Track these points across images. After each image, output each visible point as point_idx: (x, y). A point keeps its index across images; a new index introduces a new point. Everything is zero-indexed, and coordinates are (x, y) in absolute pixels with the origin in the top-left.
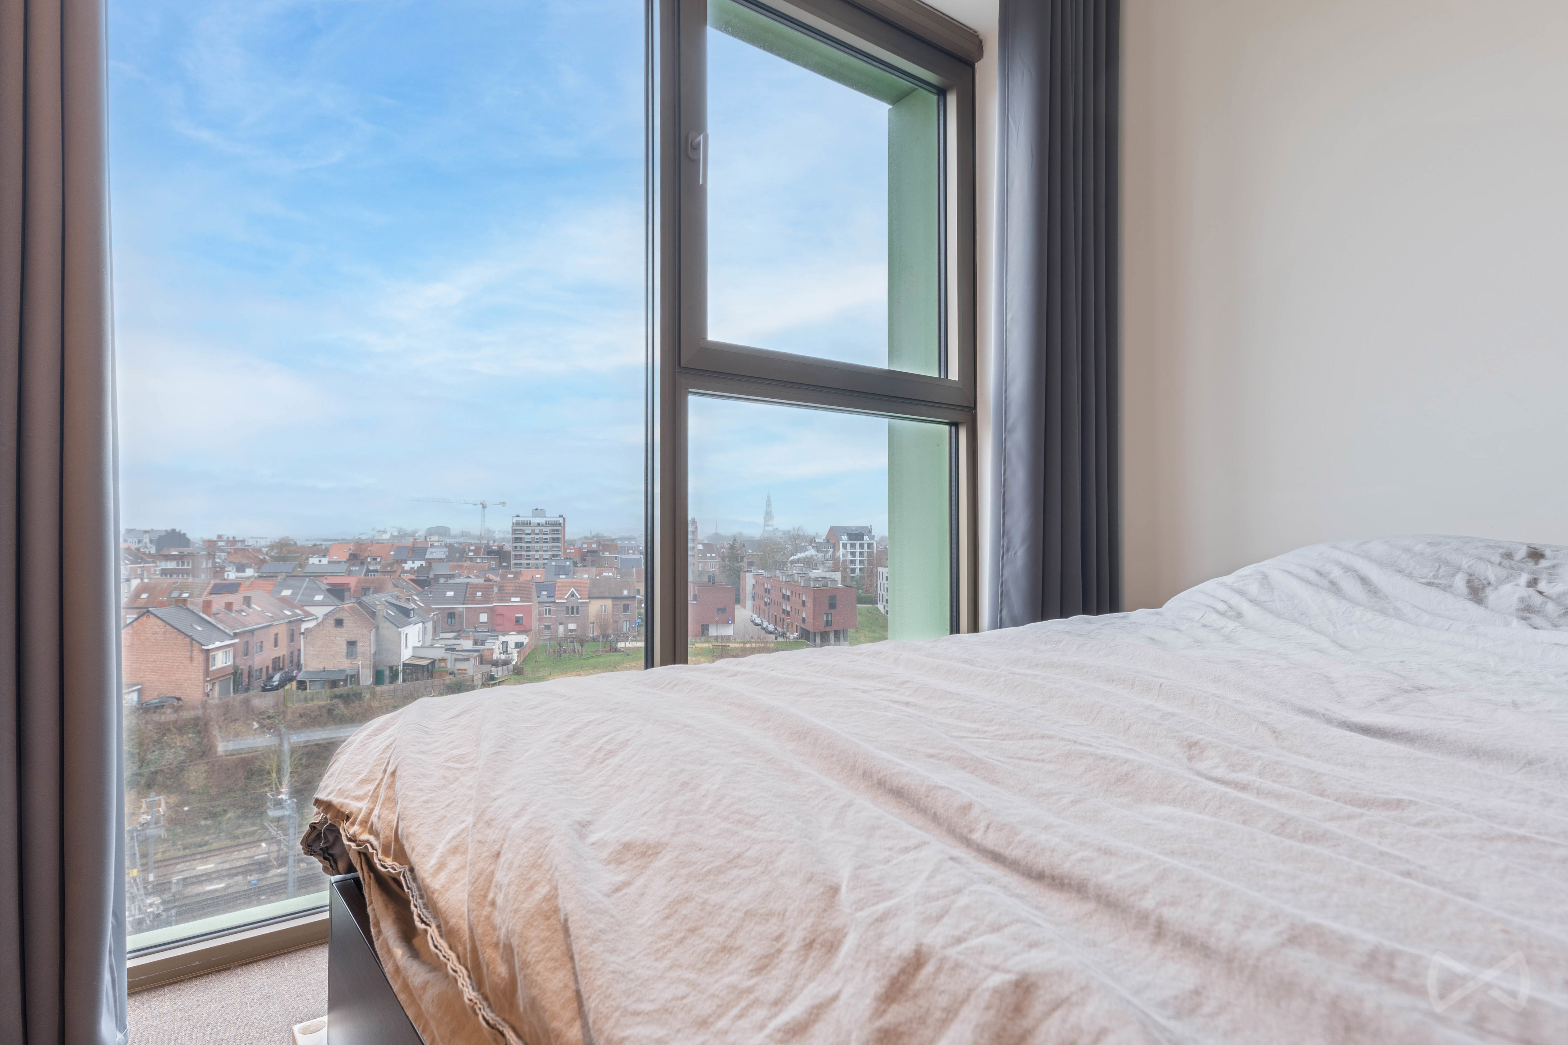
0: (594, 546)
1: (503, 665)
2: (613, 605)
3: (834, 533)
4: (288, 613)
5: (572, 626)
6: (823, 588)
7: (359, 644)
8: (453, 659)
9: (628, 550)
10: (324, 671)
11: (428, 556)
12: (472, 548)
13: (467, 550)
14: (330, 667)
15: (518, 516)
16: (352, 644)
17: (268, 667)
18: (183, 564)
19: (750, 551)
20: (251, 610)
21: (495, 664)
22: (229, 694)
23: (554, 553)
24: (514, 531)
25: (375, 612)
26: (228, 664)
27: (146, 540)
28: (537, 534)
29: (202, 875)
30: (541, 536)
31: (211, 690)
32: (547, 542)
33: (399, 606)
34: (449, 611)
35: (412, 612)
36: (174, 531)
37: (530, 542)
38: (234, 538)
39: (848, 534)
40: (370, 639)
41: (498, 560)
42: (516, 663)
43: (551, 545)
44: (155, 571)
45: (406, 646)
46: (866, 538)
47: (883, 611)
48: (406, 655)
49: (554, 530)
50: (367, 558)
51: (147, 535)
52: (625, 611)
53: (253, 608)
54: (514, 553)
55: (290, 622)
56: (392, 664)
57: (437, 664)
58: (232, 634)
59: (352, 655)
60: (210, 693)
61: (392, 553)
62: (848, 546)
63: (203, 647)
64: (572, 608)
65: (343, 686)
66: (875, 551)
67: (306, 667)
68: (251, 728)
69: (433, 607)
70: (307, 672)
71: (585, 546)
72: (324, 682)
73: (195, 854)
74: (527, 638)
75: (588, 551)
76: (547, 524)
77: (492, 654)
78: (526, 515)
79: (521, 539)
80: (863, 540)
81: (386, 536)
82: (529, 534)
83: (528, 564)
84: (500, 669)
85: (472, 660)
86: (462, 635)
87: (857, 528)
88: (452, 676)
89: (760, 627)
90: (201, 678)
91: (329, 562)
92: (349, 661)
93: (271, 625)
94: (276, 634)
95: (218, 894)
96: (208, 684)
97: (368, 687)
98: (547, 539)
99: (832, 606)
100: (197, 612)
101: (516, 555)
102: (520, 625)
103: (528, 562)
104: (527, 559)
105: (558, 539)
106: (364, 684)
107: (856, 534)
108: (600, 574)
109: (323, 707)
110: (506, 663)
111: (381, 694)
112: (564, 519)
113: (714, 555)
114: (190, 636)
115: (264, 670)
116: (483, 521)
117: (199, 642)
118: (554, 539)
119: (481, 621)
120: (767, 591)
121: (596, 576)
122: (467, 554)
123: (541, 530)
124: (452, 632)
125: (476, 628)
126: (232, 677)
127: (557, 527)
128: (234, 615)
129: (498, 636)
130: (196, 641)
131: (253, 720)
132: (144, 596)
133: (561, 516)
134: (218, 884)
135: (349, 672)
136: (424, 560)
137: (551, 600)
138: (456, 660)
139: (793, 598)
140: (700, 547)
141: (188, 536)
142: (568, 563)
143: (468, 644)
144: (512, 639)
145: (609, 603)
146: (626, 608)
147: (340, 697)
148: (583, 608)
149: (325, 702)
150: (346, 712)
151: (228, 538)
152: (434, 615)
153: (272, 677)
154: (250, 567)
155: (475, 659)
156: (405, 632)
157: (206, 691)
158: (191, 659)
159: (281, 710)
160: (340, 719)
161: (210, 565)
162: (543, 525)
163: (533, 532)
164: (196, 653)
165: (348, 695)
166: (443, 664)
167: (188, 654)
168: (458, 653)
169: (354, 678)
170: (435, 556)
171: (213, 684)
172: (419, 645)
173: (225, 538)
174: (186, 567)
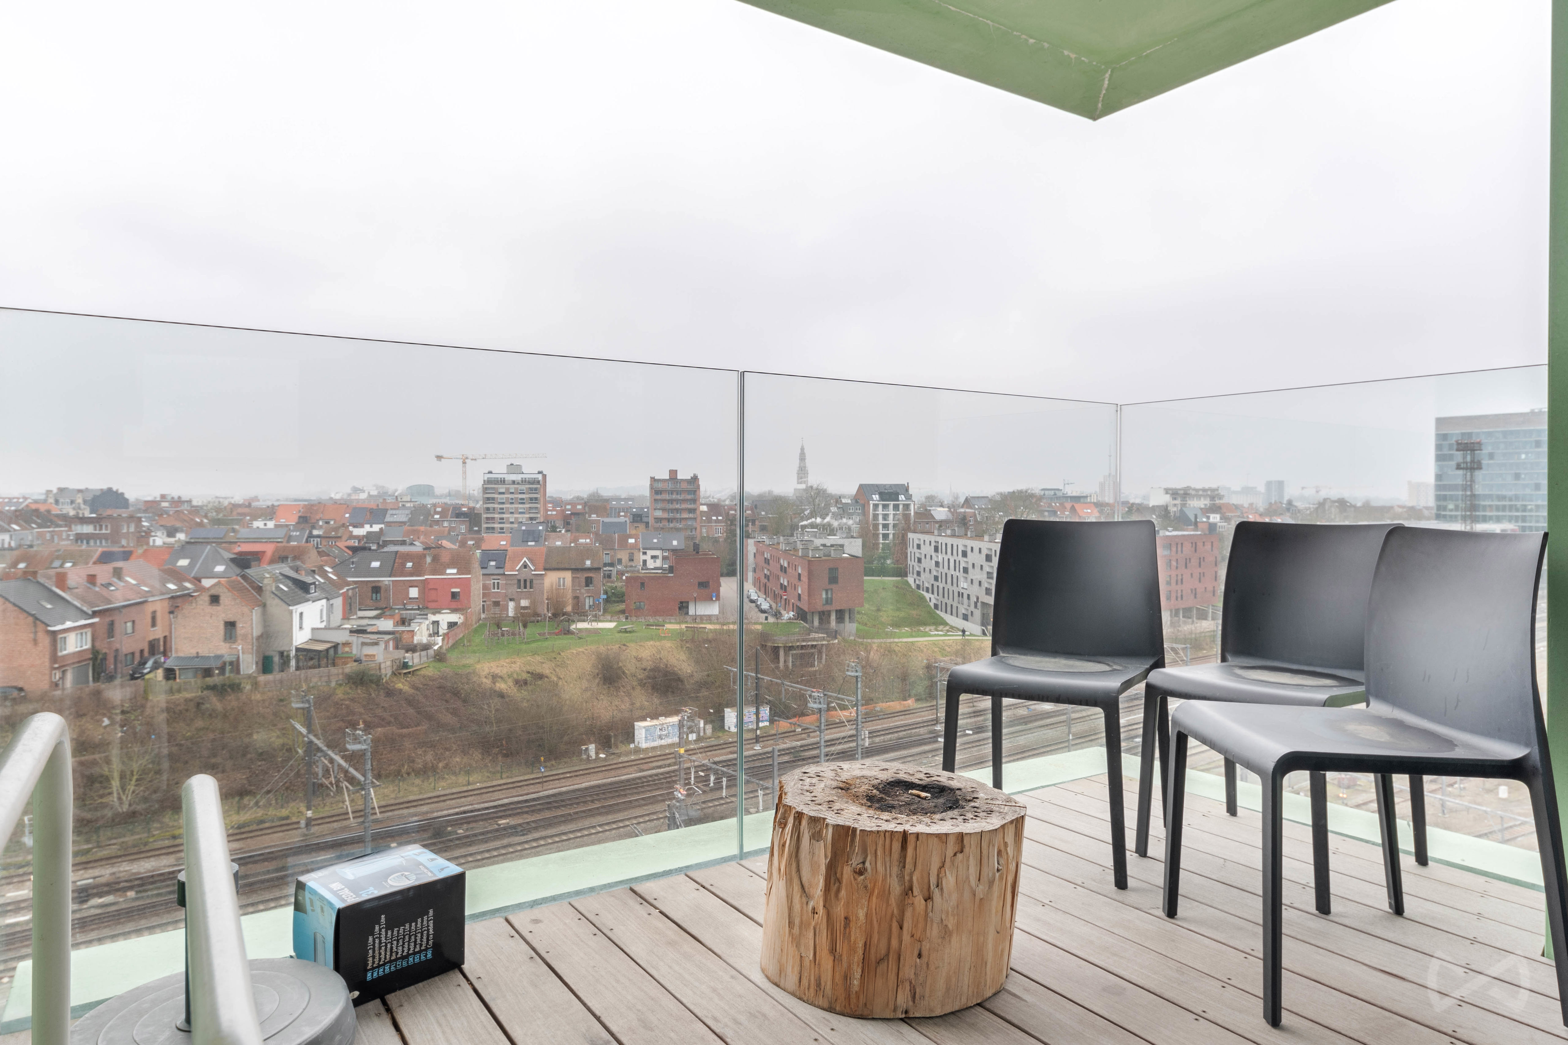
0: (579, 507)
1: (422, 650)
2: (573, 578)
3: (865, 490)
4: (172, 586)
5: (524, 603)
6: (824, 558)
7: (239, 625)
8: (360, 642)
9: (619, 512)
10: (197, 657)
11: (388, 519)
12: (439, 509)
13: (432, 513)
14: (204, 651)
15: (490, 472)
16: (230, 625)
17: (142, 651)
18: (101, 529)
19: (763, 513)
20: (122, 584)
21: (412, 649)
22: (88, 682)
23: (532, 515)
24: (485, 490)
25: (261, 587)
26: (85, 647)
27: (80, 501)
28: (512, 493)
29: (9, 904)
30: (516, 496)
31: (60, 678)
32: (523, 503)
33: (300, 581)
34: (374, 585)
35: (313, 586)
36: (110, 490)
37: (503, 503)
38: (179, 497)
39: (881, 494)
40: (252, 619)
41: (468, 524)
42: (441, 647)
43: (528, 506)
44: (69, 536)
45: (301, 628)
46: (901, 497)
47: (913, 586)
48: (300, 638)
49: (531, 489)
50: (318, 520)
51: (80, 495)
52: (587, 585)
53: (126, 582)
54: (485, 516)
55: (172, 598)
56: (282, 649)
57: (340, 650)
58: (90, 613)
59: (231, 638)
60: (60, 682)
61: (347, 515)
62: (880, 507)
63: (50, 628)
64: (525, 581)
65: (219, 675)
66: (912, 514)
67: (176, 651)
68: (101, 725)
69: (349, 579)
70: (178, 658)
71: (569, 507)
72: (196, 670)
73: (12, 877)
74: (462, 617)
75: (572, 514)
76: (524, 481)
77: (413, 637)
78: (500, 470)
79: (493, 499)
80: (898, 500)
81: (363, 496)
82: (503, 493)
83: (502, 529)
84: (417, 655)
85: (382, 645)
86: (387, 613)
87: (891, 486)
88: (356, 664)
89: (754, 605)
90: (47, 664)
91: (276, 526)
92: (228, 645)
93: (146, 602)
94: (154, 612)
95: (18, 929)
96: (57, 672)
97: (249, 677)
98: (523, 499)
99: (833, 580)
100: (49, 586)
101: (487, 518)
102: (456, 601)
103: (502, 526)
104: (500, 523)
105: (536, 499)
106: (246, 672)
107: (890, 494)
108: (575, 540)
109: (191, 700)
110: (426, 647)
111: (265, 685)
112: (544, 476)
113: (720, 518)
114: (33, 615)
115: (137, 655)
116: (465, 478)
117: (43, 622)
118: (531, 499)
119: (411, 596)
120: (767, 561)
121: (571, 543)
122: (433, 517)
123: (516, 489)
124: (376, 609)
125: (404, 605)
126: (91, 662)
127: (536, 485)
128: (97, 589)
129: (427, 615)
130: (40, 621)
131: (104, 715)
132: (22, 566)
133: (539, 473)
134: (24, 916)
135: (227, 659)
136: (383, 523)
137: (500, 571)
138: (363, 644)
139: (789, 570)
140: (704, 508)
141: (127, 496)
142: (541, 528)
143: (387, 625)
144: (445, 618)
145: (568, 576)
146: (589, 582)
147: (213, 688)
148: (538, 582)
149: (193, 695)
150: (219, 706)
151: (173, 498)
152: (348, 590)
153: (145, 663)
154: (182, 531)
155: (387, 643)
156: (299, 611)
157: (54, 680)
158: (35, 642)
159: (139, 703)
160: (210, 715)
161: (132, 529)
162: (518, 484)
163: (508, 491)
164: (41, 635)
165: (223, 685)
166: (347, 649)
167: (32, 636)
168: (368, 636)
169: (235, 665)
170: (396, 518)
171: (64, 672)
172: (322, 625)
173: (169, 498)
174: (104, 531)
